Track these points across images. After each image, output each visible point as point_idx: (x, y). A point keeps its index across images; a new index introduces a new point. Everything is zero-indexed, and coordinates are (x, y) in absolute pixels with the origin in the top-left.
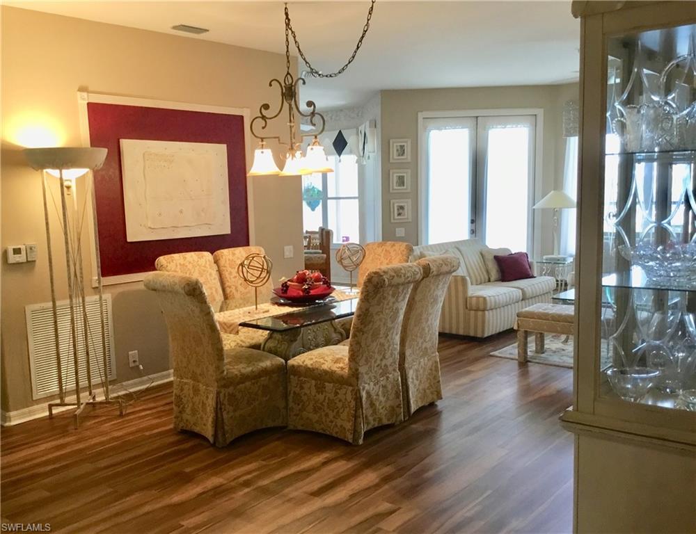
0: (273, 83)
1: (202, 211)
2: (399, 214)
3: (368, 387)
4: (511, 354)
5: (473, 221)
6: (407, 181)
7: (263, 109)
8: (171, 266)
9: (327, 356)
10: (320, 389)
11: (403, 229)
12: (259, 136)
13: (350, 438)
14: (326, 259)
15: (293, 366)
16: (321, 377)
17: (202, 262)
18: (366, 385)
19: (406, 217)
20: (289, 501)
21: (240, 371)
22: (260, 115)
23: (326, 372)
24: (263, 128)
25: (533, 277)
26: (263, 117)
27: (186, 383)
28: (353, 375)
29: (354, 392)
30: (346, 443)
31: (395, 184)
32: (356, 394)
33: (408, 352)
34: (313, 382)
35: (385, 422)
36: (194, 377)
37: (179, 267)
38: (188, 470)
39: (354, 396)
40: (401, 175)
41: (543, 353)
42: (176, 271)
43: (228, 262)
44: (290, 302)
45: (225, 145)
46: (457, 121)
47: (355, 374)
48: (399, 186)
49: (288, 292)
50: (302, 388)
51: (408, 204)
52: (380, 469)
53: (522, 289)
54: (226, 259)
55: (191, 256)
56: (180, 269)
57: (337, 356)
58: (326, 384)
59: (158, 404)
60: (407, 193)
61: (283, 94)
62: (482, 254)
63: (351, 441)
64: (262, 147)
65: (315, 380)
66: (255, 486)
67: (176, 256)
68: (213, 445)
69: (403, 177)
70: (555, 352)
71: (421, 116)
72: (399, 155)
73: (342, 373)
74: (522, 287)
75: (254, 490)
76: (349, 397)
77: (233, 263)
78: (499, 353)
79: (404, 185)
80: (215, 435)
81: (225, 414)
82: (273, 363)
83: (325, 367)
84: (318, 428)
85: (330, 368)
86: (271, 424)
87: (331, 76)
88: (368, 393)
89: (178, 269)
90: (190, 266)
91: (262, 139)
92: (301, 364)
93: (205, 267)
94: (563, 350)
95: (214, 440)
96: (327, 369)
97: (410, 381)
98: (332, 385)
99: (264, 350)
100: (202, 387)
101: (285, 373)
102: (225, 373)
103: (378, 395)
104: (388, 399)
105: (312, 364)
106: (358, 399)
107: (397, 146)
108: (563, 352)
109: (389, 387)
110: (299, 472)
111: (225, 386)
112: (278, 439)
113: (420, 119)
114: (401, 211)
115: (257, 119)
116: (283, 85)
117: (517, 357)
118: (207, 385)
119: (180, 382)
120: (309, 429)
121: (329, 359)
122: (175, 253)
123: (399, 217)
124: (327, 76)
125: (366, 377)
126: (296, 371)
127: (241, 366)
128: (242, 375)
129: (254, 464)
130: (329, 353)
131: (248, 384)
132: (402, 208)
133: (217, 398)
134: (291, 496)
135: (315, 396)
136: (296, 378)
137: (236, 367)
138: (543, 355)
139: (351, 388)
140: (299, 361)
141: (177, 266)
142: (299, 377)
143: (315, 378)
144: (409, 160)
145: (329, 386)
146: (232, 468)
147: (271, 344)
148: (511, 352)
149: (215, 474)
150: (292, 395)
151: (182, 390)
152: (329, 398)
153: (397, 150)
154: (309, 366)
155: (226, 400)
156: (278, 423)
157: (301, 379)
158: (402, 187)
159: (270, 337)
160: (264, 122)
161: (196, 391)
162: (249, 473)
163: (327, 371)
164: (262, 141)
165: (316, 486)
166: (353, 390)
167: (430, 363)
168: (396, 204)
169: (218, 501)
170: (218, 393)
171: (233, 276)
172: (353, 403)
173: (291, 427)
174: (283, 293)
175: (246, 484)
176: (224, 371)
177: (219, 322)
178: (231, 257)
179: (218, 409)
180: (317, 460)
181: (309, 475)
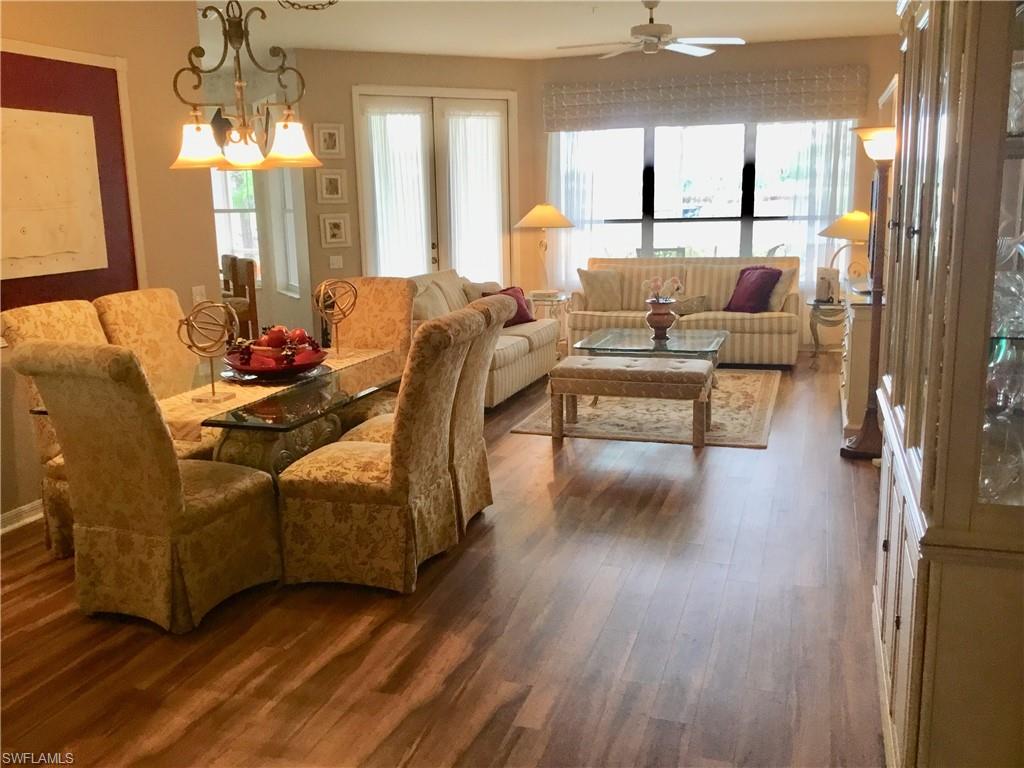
0: (208, 13)
1: (60, 229)
2: (334, 236)
3: (420, 503)
4: (537, 427)
5: (434, 246)
6: (343, 185)
7: (193, 56)
8: (27, 328)
9: (346, 460)
10: (342, 514)
11: (340, 258)
12: (190, 101)
13: (398, 585)
14: (250, 305)
15: (291, 482)
16: (340, 496)
17: (79, 317)
18: (418, 501)
19: (343, 240)
20: (352, 709)
21: (206, 503)
22: (189, 66)
23: (351, 486)
24: (196, 87)
25: (532, 320)
26: (195, 70)
27: (100, 534)
28: (400, 489)
29: (402, 514)
30: (393, 594)
31: (325, 191)
32: (406, 516)
33: (457, 443)
34: (329, 505)
35: (436, 551)
36: (120, 521)
37: (40, 328)
38: (144, 685)
39: (404, 520)
40: (334, 177)
41: (576, 423)
42: (36, 337)
43: (120, 316)
44: (254, 377)
45: (91, 118)
46: (405, 102)
47: (402, 485)
48: (331, 193)
49: (251, 361)
50: (308, 516)
51: (345, 220)
52: (465, 627)
53: (528, 338)
54: (116, 312)
55: (60, 309)
56: (44, 331)
57: (364, 460)
58: (354, 505)
59: (20, 570)
60: (345, 204)
61: (226, 33)
62: (464, 291)
63: (401, 590)
64: (197, 120)
65: (333, 501)
66: (282, 694)
67: (32, 309)
68: (169, 633)
69: (336, 180)
70: (589, 420)
71: (356, 90)
72: (328, 148)
73: (381, 486)
74: (528, 335)
75: (282, 700)
76: (395, 522)
77: (131, 317)
78: (522, 426)
79: (337, 193)
80: (173, 617)
81: (187, 577)
82: (256, 482)
83: (350, 478)
84: (340, 576)
85: (358, 480)
86: (257, 581)
87: (315, 8)
88: (420, 512)
89: (40, 333)
90: (60, 327)
91: (195, 107)
92: (305, 477)
93: (85, 326)
94: (598, 416)
95: (171, 624)
96: (355, 483)
97: (460, 484)
98: (363, 506)
99: (219, 459)
100: (138, 538)
101: (276, 495)
102: (184, 509)
103: (429, 513)
104: (440, 516)
105: (325, 477)
106: (409, 523)
107: (324, 134)
108: (599, 419)
109: (441, 498)
110: (341, 658)
111: (186, 531)
112: (275, 604)
113: (355, 97)
114: (336, 231)
115: (183, 73)
116: (226, 17)
117: (550, 432)
118: (149, 533)
119: (87, 532)
120: (324, 579)
121: (351, 464)
122: (27, 304)
123: (334, 240)
124: (307, 8)
125: (416, 488)
126: (297, 489)
127: (204, 493)
128: (211, 508)
129: (256, 655)
130: (346, 457)
131: (220, 522)
132: (336, 226)
133: (172, 552)
134: (351, 700)
135: (334, 526)
136: (298, 500)
137: (197, 496)
138: (577, 425)
139: (397, 508)
140: (300, 474)
141: (36, 327)
142: (303, 499)
143: (332, 498)
144: (343, 156)
145: (357, 508)
146: (224, 666)
147: (231, 449)
148: (536, 424)
149: (199, 685)
150: (290, 530)
151: (93, 545)
152: (358, 528)
153: (325, 141)
154: (321, 479)
155: (189, 554)
156: (268, 576)
157: (306, 501)
158: (336, 196)
159: (226, 438)
160: (195, 76)
161: (125, 545)
162: (257, 672)
163: (353, 485)
164: (195, 109)
165: (382, 676)
166: (400, 511)
167: (478, 453)
168: (329, 219)
169: (228, 735)
170: (174, 546)
171: (133, 338)
172: (402, 532)
173: (290, 581)
174: (242, 364)
175: (263, 693)
176: (181, 507)
177: (171, 424)
178: (125, 308)
179: (176, 571)
180: (358, 629)
181: (361, 659)
